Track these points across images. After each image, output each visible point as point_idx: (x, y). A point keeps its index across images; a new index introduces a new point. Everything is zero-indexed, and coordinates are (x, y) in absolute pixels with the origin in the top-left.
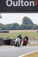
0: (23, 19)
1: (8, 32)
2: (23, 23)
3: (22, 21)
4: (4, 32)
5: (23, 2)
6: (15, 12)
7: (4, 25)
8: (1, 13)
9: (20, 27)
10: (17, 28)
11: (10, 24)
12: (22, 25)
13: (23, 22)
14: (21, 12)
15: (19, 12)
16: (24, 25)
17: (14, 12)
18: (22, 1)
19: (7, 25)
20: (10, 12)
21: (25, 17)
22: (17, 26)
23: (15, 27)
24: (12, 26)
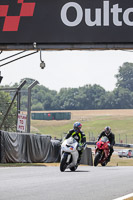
0: (121, 70)
1: (68, 117)
2: (121, 84)
3: (117, 76)
4: (54, 117)
5: (120, 10)
6: (93, 46)
7: (54, 93)
8: (44, 49)
9: (111, 99)
10: (99, 104)
11: (75, 90)
12: (116, 93)
13: (119, 82)
14: (112, 46)
15: (105, 46)
16: (123, 91)
17: (89, 46)
18: (116, 6)
19: (62, 91)
20: (75, 46)
21: (126, 64)
22: (98, 97)
23: (93, 99)
24: (82, 96)
